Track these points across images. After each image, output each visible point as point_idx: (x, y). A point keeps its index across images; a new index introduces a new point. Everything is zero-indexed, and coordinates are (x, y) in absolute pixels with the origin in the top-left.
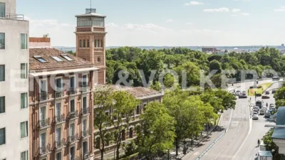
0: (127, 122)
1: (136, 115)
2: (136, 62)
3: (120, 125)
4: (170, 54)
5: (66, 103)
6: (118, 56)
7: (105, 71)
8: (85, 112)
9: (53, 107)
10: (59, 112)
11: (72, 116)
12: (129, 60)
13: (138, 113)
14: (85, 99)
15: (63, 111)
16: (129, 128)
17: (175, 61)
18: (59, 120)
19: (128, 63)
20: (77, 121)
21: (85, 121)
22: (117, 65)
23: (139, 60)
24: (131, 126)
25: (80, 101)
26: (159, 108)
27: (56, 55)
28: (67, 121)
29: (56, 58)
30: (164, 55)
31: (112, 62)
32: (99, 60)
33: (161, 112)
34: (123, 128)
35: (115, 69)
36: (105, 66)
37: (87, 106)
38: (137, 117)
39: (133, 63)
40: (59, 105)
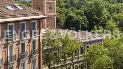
0: (72, 61)
1: (80, 55)
2: (84, 10)
3: (65, 64)
4: (113, 3)
5: (17, 45)
6: (70, 5)
7: (55, 18)
8: (34, 53)
9: (6, 49)
10: (11, 54)
11: (23, 57)
12: (78, 9)
13: (82, 53)
14: (34, 42)
15: (15, 52)
16: (75, 65)
17: (117, 9)
18: (11, 60)
19: (77, 11)
20: (27, 61)
21: (34, 61)
22: (68, 12)
23: (86, 8)
24: (76, 64)
25: (30, 44)
26: (99, 50)
27: (9, 5)
28: (19, 61)
29: (9, 7)
30: (107, 4)
31: (64, 10)
32: (51, 8)
33: (101, 53)
34: (68, 66)
35: (66, 15)
36: (55, 13)
37: (36, 48)
38: (81, 57)
39: (81, 11)
40: (11, 47)
